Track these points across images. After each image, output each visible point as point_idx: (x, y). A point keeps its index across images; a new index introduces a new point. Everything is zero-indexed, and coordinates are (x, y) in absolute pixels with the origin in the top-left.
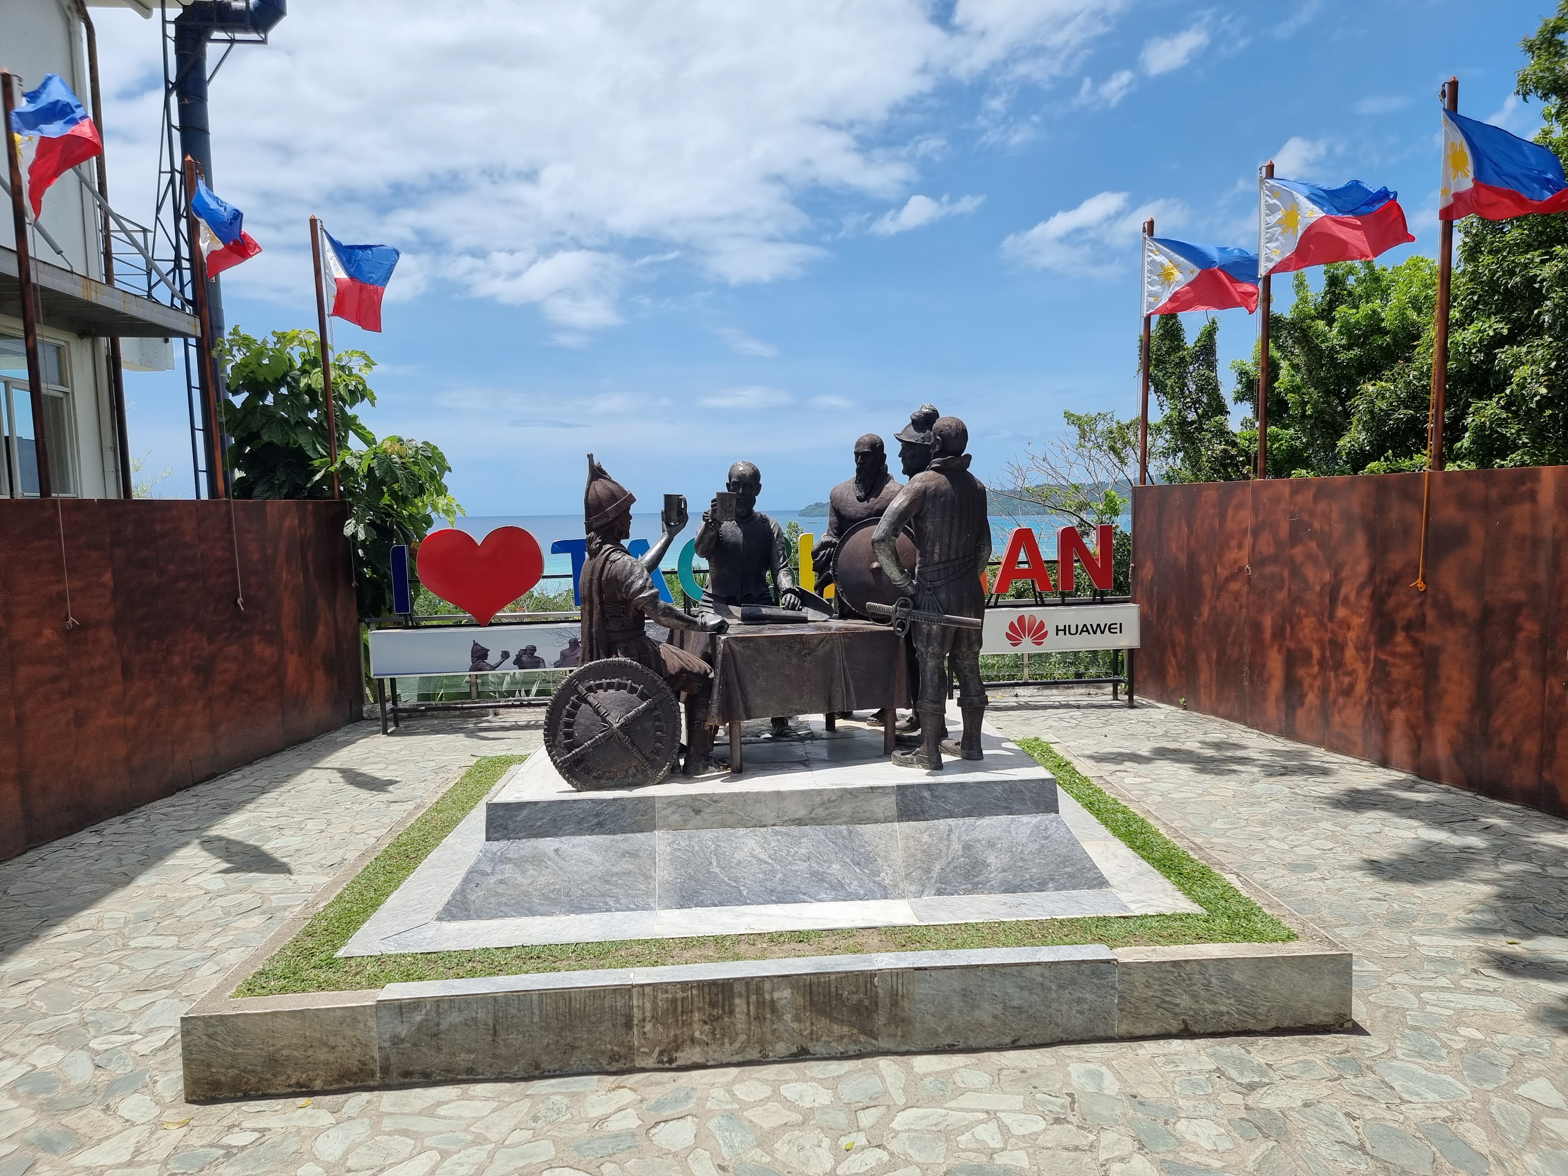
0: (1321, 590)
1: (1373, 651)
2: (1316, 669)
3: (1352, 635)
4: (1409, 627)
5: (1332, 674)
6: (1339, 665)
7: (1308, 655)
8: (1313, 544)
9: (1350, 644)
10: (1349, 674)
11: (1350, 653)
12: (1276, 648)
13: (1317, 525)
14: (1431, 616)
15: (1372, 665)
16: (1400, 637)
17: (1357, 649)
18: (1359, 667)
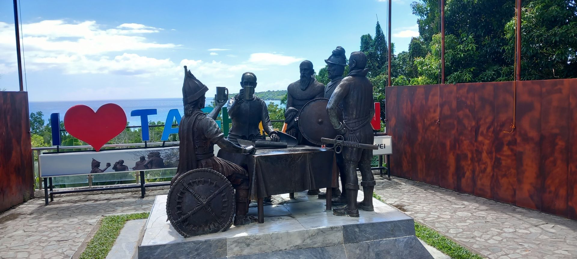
0: (471, 129)
1: (494, 154)
2: (469, 162)
3: (485, 147)
4: (509, 144)
5: (477, 164)
6: (479, 160)
7: (466, 156)
8: (467, 111)
9: (485, 152)
10: (485, 164)
11: (484, 155)
12: (452, 154)
13: (469, 103)
14: (519, 140)
15: (494, 159)
16: (505, 148)
17: (487, 153)
18: (488, 161)
